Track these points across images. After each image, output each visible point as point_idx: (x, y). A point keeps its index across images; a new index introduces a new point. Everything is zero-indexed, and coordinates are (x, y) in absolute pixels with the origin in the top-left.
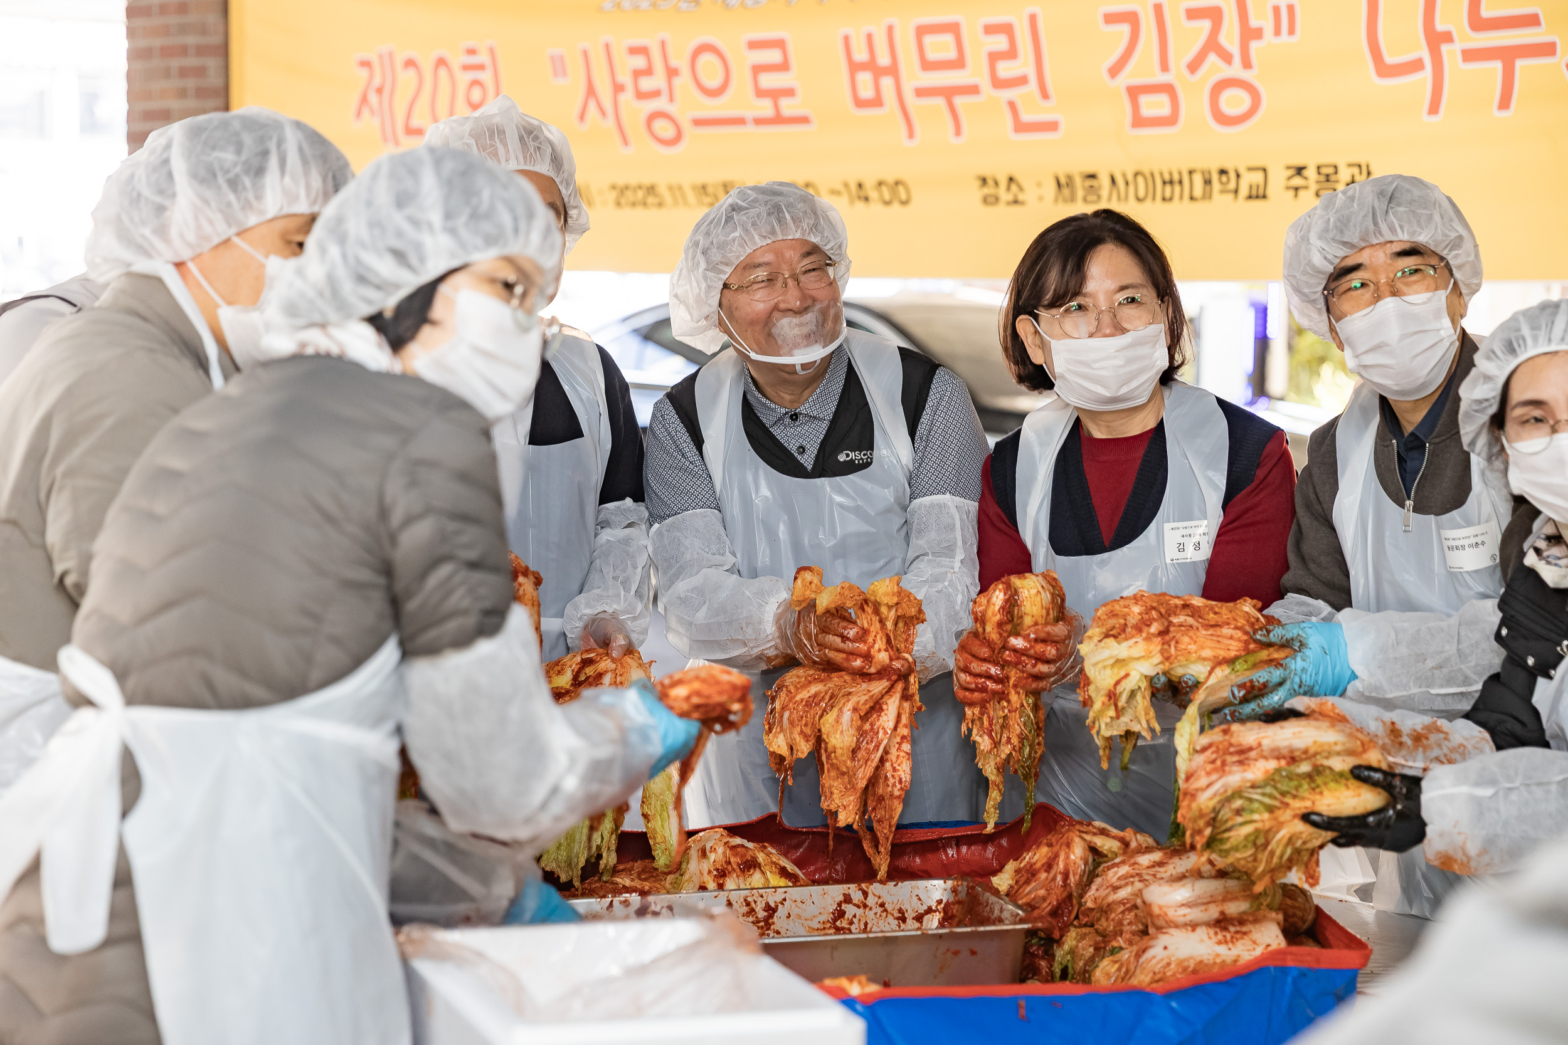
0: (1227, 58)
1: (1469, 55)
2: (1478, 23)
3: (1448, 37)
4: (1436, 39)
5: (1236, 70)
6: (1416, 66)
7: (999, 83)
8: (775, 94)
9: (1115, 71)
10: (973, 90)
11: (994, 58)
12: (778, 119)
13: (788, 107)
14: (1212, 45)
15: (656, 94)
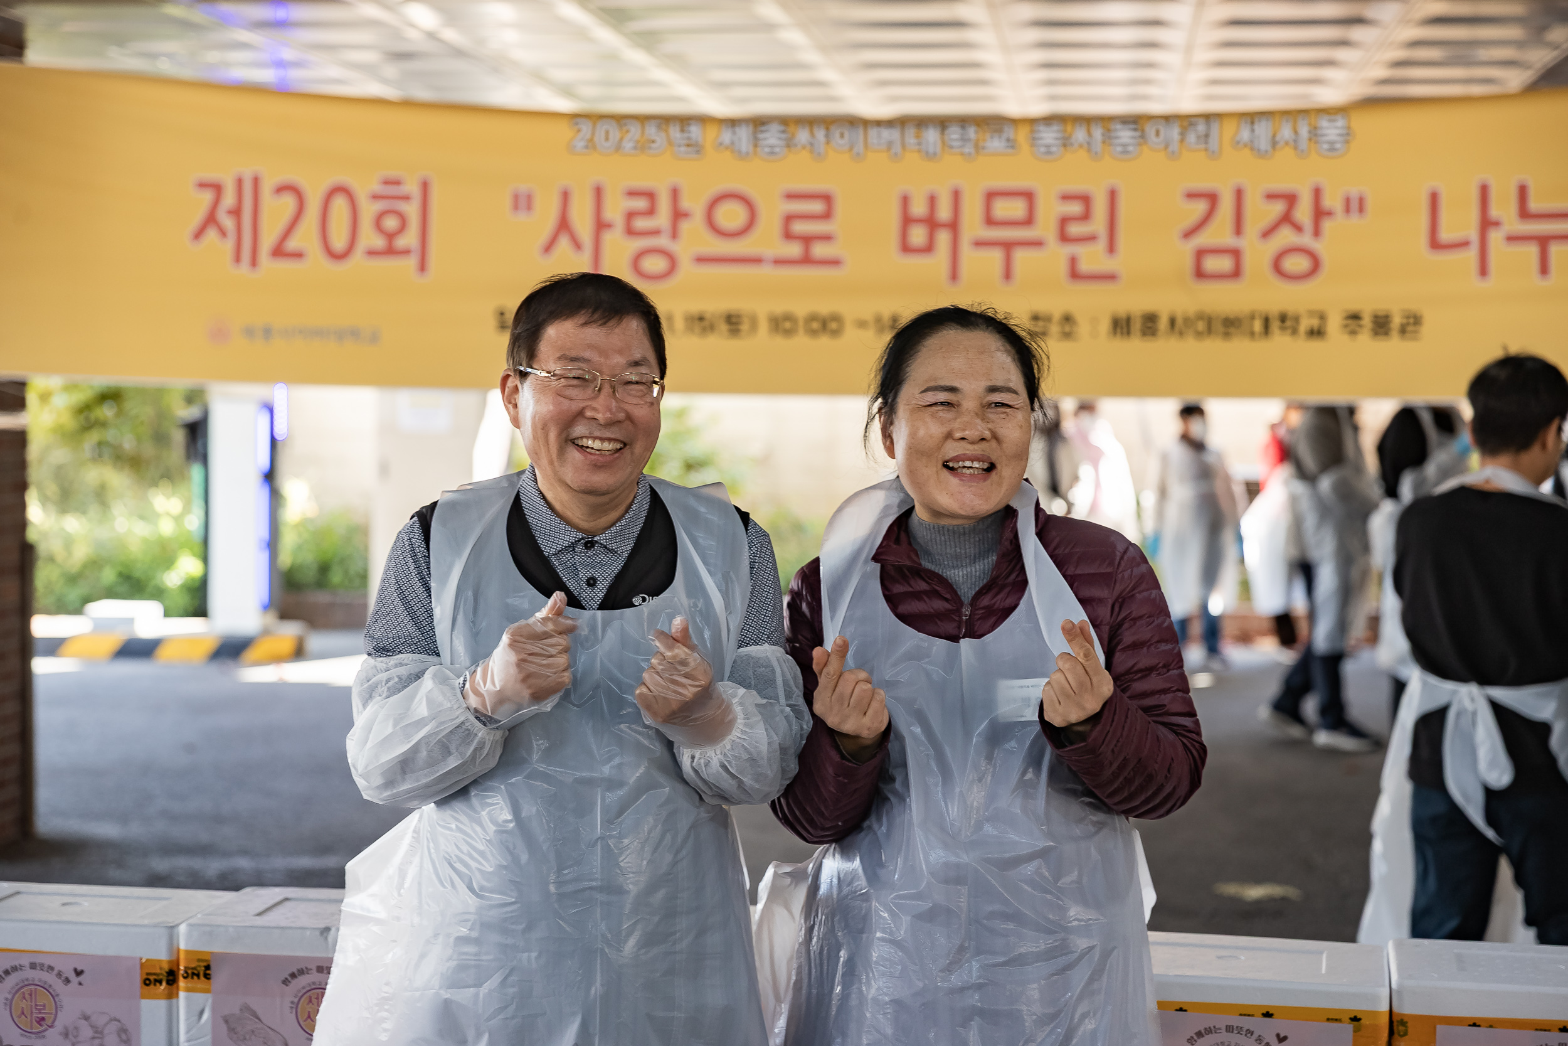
0: (1298, 228)
1: (1512, 239)
2: (1524, 213)
3: (1497, 224)
4: (1487, 223)
5: (1306, 240)
6: (1464, 244)
7: (1064, 238)
8: (807, 240)
9: (1188, 234)
10: (1037, 244)
11: (1064, 221)
12: (806, 260)
13: (820, 250)
14: (1287, 219)
15: (656, 232)
